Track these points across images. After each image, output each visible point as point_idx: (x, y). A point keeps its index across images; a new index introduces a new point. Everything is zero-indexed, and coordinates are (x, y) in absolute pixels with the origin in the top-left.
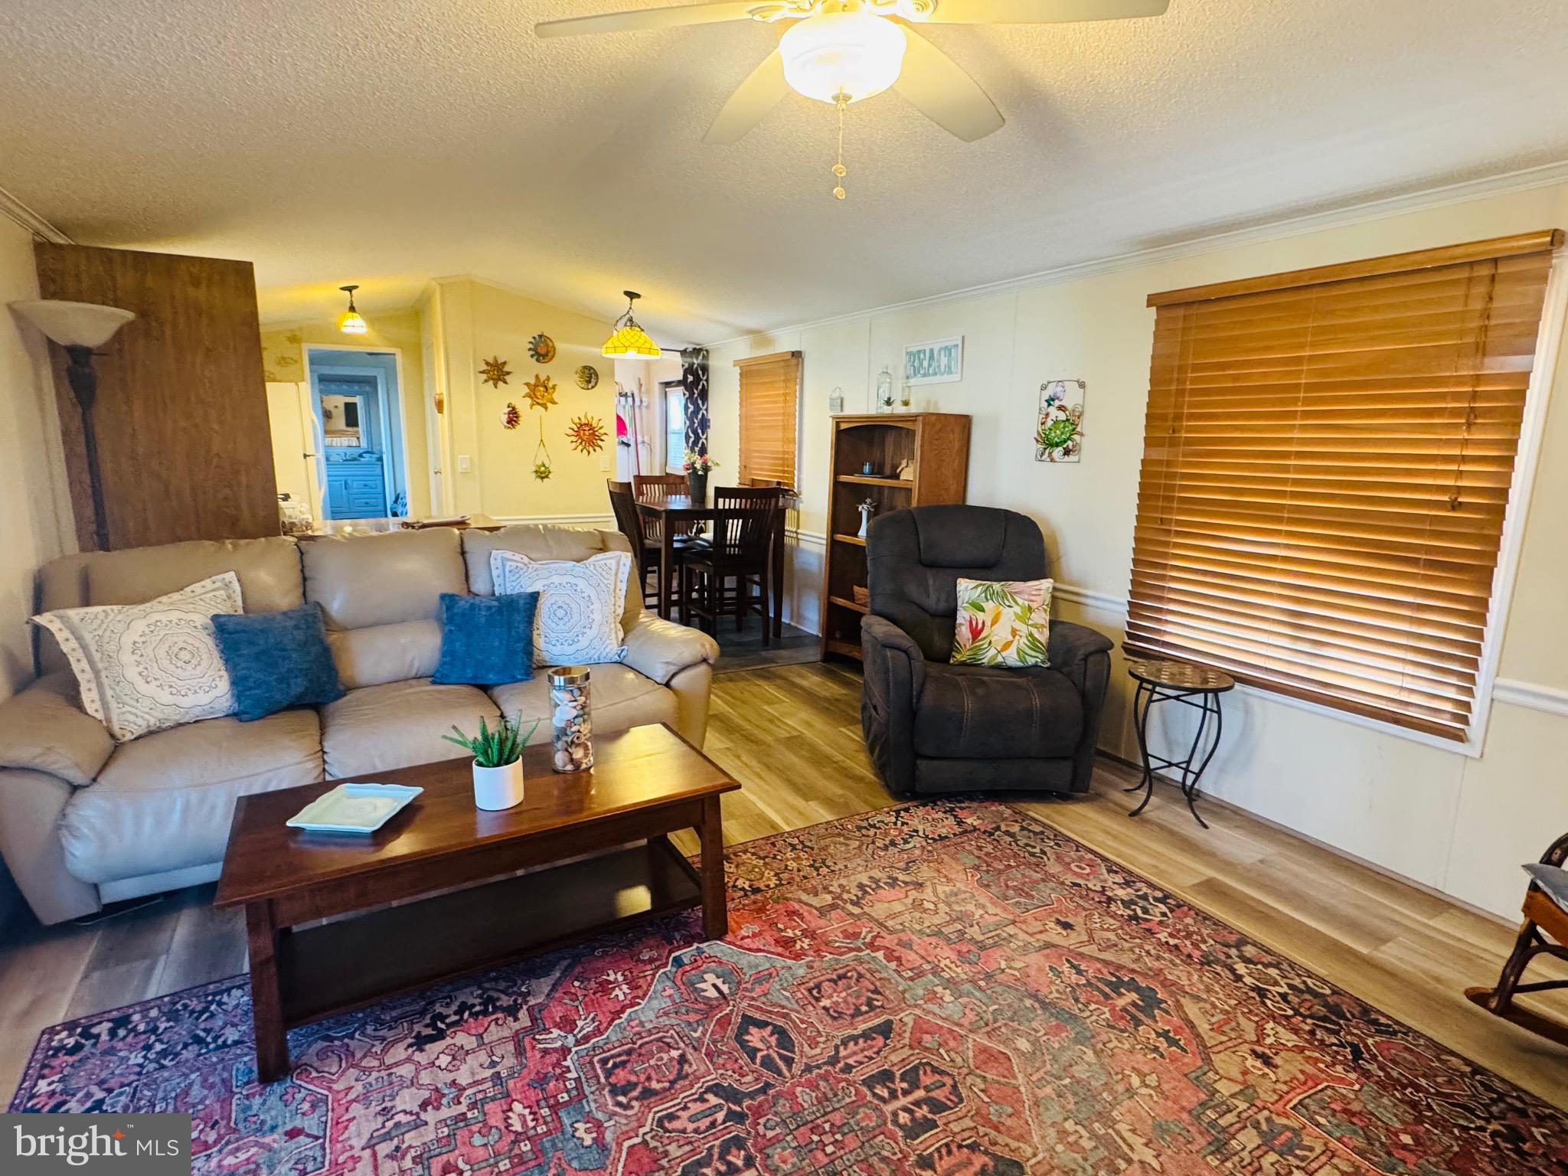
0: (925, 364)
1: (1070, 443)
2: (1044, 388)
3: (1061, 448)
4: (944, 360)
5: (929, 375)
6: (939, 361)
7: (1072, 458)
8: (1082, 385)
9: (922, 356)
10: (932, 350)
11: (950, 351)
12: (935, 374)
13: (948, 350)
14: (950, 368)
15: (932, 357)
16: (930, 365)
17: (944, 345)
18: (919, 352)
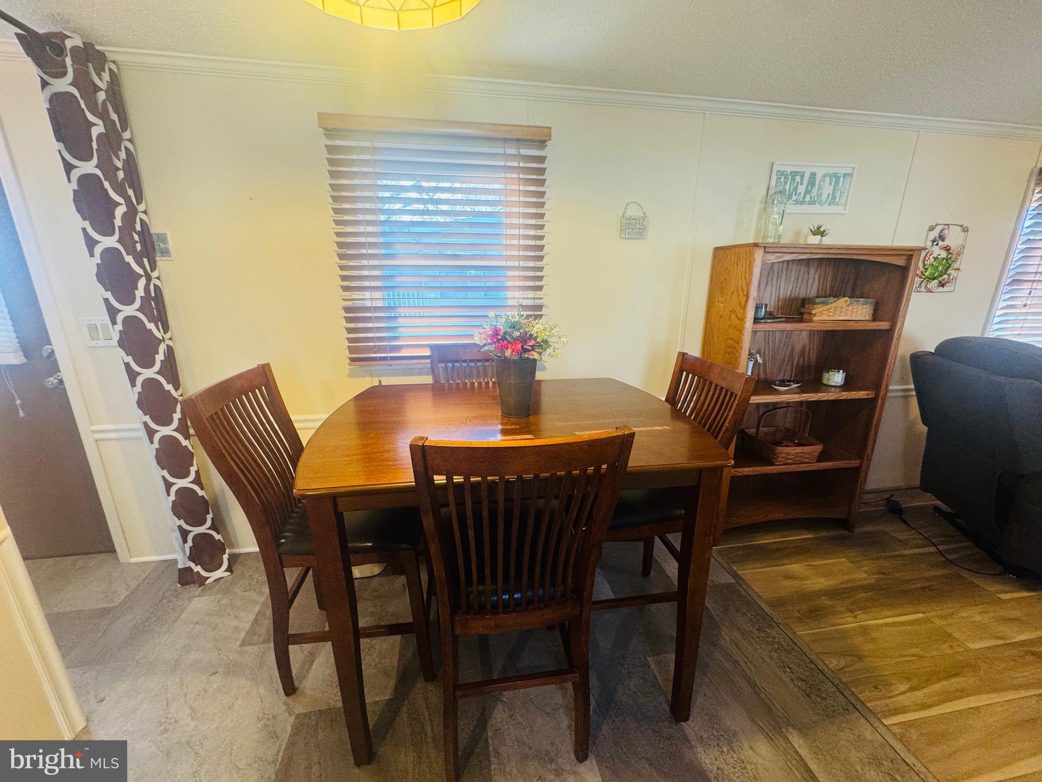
0: (802, 189)
1: (946, 276)
2: (931, 229)
3: (936, 281)
4: (828, 189)
5: (802, 203)
6: (820, 188)
7: (946, 289)
8: (965, 230)
9: (798, 179)
10: (813, 175)
11: (838, 179)
12: (812, 203)
13: (835, 178)
14: (834, 198)
15: (812, 182)
16: (807, 192)
17: (831, 171)
18: (796, 173)
